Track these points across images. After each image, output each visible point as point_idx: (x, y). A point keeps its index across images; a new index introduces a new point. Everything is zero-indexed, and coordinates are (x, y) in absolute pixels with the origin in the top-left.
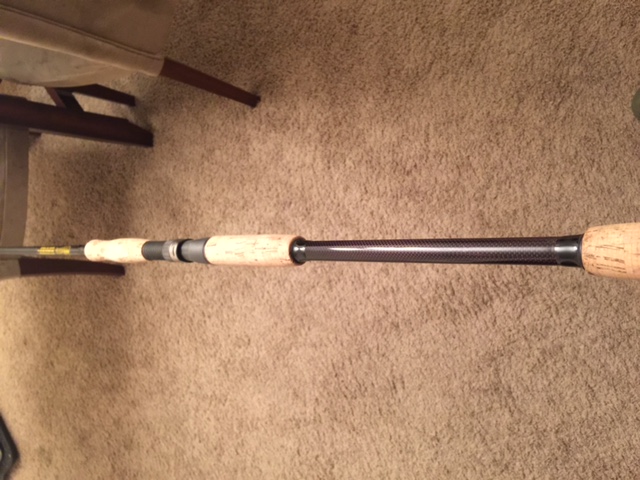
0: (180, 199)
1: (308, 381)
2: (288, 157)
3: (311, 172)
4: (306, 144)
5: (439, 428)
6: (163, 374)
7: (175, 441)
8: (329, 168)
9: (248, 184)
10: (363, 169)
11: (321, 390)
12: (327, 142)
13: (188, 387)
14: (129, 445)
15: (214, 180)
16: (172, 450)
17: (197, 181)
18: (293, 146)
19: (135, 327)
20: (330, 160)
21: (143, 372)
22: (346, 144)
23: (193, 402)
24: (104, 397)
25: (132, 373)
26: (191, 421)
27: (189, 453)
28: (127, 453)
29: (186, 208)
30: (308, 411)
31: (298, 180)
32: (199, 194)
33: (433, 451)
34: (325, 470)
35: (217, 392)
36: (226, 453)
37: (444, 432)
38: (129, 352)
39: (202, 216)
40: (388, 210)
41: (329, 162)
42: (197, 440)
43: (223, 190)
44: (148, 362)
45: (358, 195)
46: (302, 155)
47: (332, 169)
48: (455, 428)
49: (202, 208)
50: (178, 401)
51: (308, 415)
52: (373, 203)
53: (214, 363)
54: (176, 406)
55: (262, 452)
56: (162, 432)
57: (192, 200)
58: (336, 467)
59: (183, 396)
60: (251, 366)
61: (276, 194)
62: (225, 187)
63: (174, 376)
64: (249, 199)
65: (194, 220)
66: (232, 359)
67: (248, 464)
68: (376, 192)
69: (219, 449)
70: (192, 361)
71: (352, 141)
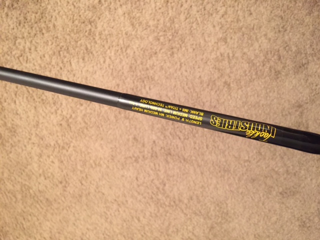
5: (251, 155)
13: (30, 139)
30: (146, 150)
51: (146, 152)
63: (13, 131)
67: (92, 190)
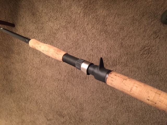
0: (36, 10)
1: (64, 71)
2: (73, 9)
3: (79, 16)
4: (79, 7)
6: (23, 58)
7: (24, 75)
8: (84, 16)
9: (59, 13)
10: (94, 20)
11: (67, 74)
12: (86, 8)
14: (10, 73)
15: (48, 8)
16: (22, 77)
17: (43, 6)
18: (75, 6)
19: (16, 43)
20: (85, 14)
21: (17, 56)
22: (91, 11)
23: (31, 67)
24: (4, 59)
25: (13, 55)
26: (29, 72)
27: (27, 79)
28: (9, 75)
29: (38, 13)
31: (74, 17)
32: (42, 10)
33: (91, 94)
34: (63, 92)
35: (38, 67)
36: (38, 82)
37: (95, 91)
38: (13, 49)
39: (42, 17)
40: (98, 34)
41: (85, 15)
42: (30, 77)
43: (51, 12)
44: (19, 54)
45: (90, 27)
46: (77, 10)
47: (85, 17)
48: (98, 91)
49: (43, 15)
50: (26, 66)
52: (94, 31)
53: (38, 59)
54: (25, 67)
55: (47, 84)
56: (20, 72)
57: (40, 11)
58: (66, 92)
59: (28, 65)
60: (49, 63)
61: (67, 19)
62: (51, 11)
64: (58, 17)
65: (39, 18)
66: (44, 60)
68: (96, 28)
69: (36, 80)
70: (32, 57)
71: (93, 11)
